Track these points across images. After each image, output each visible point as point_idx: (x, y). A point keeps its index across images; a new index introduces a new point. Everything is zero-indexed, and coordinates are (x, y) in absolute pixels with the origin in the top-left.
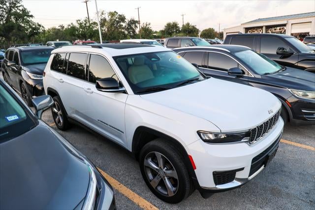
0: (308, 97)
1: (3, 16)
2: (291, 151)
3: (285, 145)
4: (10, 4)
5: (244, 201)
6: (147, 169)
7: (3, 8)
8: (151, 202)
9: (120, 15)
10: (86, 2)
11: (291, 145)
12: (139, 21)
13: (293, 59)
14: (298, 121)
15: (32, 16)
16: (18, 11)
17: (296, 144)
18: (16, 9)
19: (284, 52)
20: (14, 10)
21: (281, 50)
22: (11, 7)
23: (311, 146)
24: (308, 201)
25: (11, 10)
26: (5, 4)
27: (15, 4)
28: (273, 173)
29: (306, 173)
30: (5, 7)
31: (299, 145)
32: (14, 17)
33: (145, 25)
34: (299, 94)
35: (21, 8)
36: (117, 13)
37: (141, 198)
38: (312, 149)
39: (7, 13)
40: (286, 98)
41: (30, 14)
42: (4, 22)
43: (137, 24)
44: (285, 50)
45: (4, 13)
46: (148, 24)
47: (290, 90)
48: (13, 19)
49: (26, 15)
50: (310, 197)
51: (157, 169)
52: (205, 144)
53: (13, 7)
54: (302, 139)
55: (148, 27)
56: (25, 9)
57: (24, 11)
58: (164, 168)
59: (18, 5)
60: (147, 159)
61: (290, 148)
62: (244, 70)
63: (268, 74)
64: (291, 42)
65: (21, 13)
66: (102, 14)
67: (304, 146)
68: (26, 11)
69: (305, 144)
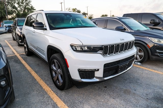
0: (161, 43)
1: (22, 9)
2: (147, 73)
3: (144, 70)
4: (26, 4)
5: (105, 94)
6: (52, 71)
7: (22, 5)
8: (52, 89)
9: (78, 10)
10: (61, 3)
11: (148, 71)
12: (87, 13)
13: (160, 26)
14: (154, 57)
15: (35, 10)
16: (29, 7)
17: (151, 70)
18: (28, 6)
19: (155, 22)
20: (27, 7)
21: (152, 21)
22: (26, 5)
23: (161, 72)
24: (146, 98)
25: (26, 7)
26: (23, 4)
27: (28, 4)
28: (130, 83)
29: (151, 84)
30: (23, 5)
31: (153, 71)
32: (27, 10)
33: (90, 15)
34: (156, 40)
35: (30, 6)
36: (76, 9)
37: (48, 87)
38: (161, 73)
39: (24, 8)
40: (147, 43)
41: (34, 9)
42: (22, 12)
43: (86, 15)
44: (155, 21)
45: (23, 8)
46: (92, 15)
47: (150, 38)
48: (26, 11)
49: (32, 9)
50: (148, 96)
51: (56, 70)
52: (74, 52)
53: (27, 5)
54: (157, 68)
55: (92, 17)
56: (32, 6)
57: (32, 7)
58: (58, 69)
59: (29, 4)
60: (52, 65)
61: (147, 72)
62: (125, 28)
63: (140, 30)
64: (160, 17)
65: (30, 8)
66: (69, 9)
67: (156, 71)
68: (33, 7)
69: (158, 71)
